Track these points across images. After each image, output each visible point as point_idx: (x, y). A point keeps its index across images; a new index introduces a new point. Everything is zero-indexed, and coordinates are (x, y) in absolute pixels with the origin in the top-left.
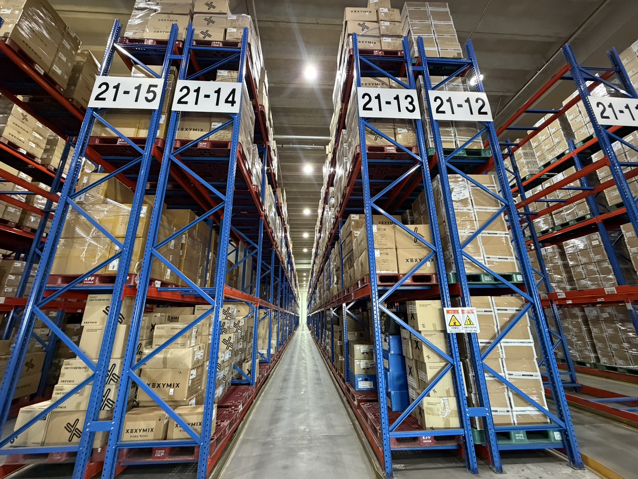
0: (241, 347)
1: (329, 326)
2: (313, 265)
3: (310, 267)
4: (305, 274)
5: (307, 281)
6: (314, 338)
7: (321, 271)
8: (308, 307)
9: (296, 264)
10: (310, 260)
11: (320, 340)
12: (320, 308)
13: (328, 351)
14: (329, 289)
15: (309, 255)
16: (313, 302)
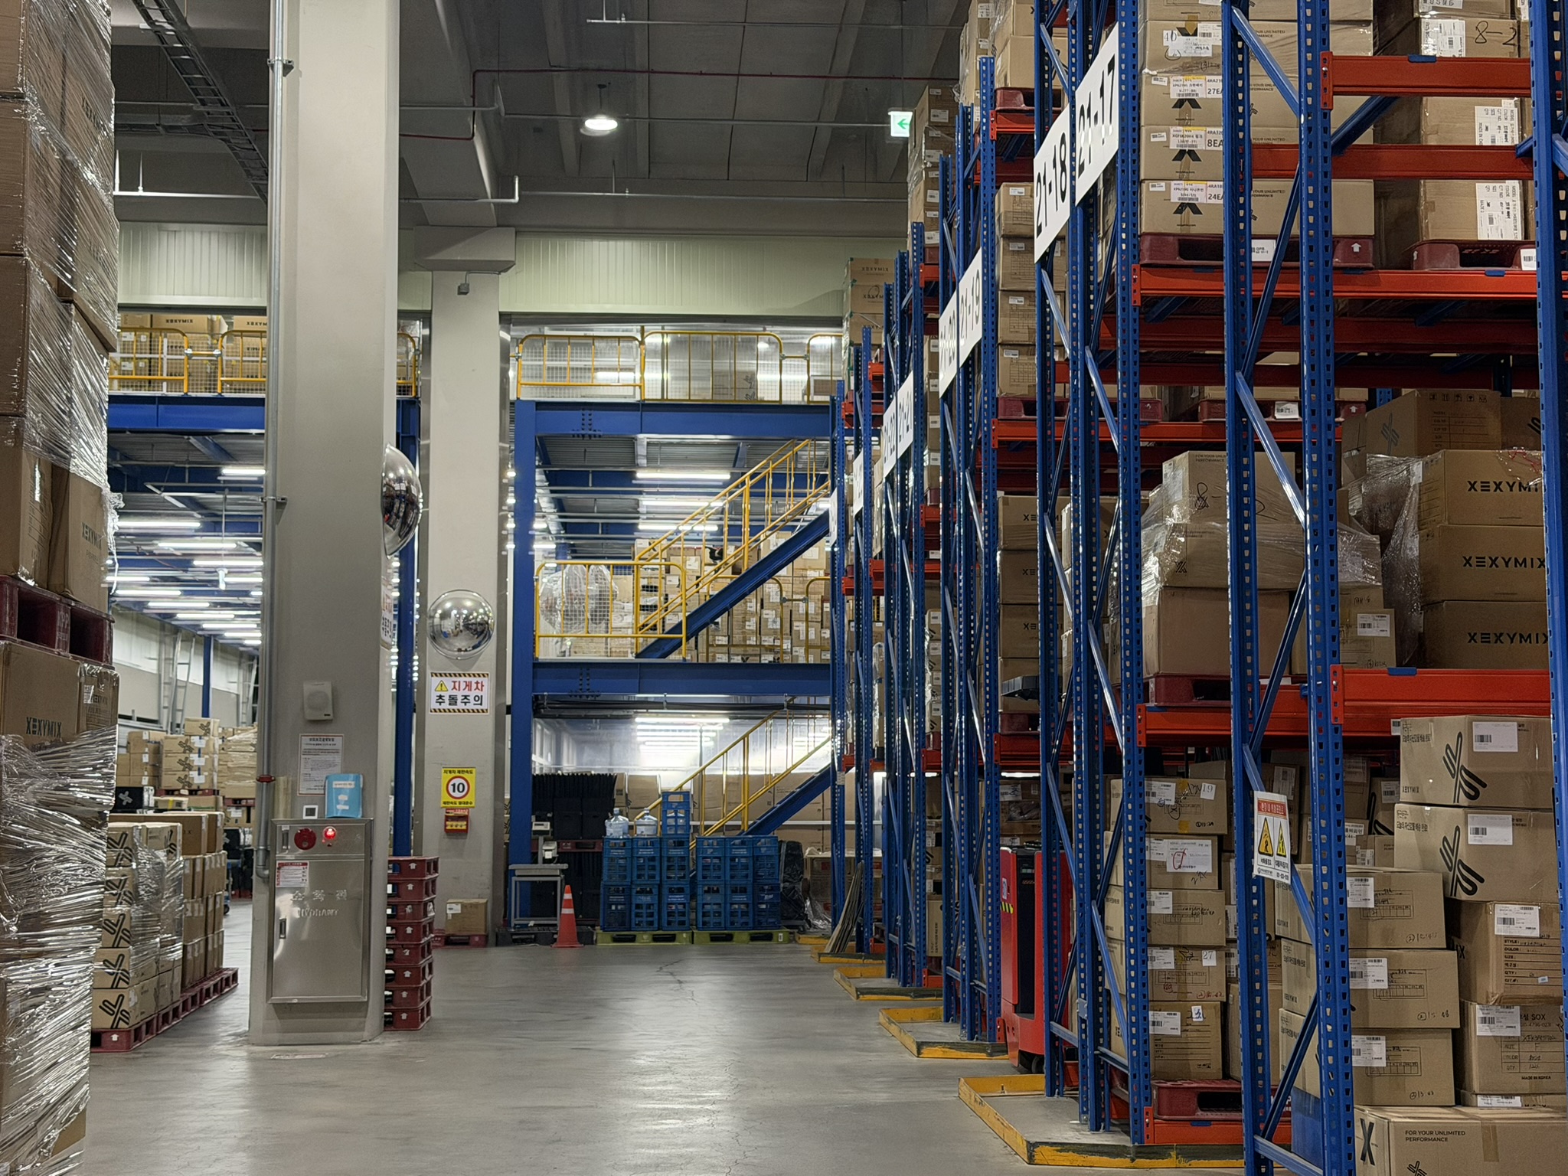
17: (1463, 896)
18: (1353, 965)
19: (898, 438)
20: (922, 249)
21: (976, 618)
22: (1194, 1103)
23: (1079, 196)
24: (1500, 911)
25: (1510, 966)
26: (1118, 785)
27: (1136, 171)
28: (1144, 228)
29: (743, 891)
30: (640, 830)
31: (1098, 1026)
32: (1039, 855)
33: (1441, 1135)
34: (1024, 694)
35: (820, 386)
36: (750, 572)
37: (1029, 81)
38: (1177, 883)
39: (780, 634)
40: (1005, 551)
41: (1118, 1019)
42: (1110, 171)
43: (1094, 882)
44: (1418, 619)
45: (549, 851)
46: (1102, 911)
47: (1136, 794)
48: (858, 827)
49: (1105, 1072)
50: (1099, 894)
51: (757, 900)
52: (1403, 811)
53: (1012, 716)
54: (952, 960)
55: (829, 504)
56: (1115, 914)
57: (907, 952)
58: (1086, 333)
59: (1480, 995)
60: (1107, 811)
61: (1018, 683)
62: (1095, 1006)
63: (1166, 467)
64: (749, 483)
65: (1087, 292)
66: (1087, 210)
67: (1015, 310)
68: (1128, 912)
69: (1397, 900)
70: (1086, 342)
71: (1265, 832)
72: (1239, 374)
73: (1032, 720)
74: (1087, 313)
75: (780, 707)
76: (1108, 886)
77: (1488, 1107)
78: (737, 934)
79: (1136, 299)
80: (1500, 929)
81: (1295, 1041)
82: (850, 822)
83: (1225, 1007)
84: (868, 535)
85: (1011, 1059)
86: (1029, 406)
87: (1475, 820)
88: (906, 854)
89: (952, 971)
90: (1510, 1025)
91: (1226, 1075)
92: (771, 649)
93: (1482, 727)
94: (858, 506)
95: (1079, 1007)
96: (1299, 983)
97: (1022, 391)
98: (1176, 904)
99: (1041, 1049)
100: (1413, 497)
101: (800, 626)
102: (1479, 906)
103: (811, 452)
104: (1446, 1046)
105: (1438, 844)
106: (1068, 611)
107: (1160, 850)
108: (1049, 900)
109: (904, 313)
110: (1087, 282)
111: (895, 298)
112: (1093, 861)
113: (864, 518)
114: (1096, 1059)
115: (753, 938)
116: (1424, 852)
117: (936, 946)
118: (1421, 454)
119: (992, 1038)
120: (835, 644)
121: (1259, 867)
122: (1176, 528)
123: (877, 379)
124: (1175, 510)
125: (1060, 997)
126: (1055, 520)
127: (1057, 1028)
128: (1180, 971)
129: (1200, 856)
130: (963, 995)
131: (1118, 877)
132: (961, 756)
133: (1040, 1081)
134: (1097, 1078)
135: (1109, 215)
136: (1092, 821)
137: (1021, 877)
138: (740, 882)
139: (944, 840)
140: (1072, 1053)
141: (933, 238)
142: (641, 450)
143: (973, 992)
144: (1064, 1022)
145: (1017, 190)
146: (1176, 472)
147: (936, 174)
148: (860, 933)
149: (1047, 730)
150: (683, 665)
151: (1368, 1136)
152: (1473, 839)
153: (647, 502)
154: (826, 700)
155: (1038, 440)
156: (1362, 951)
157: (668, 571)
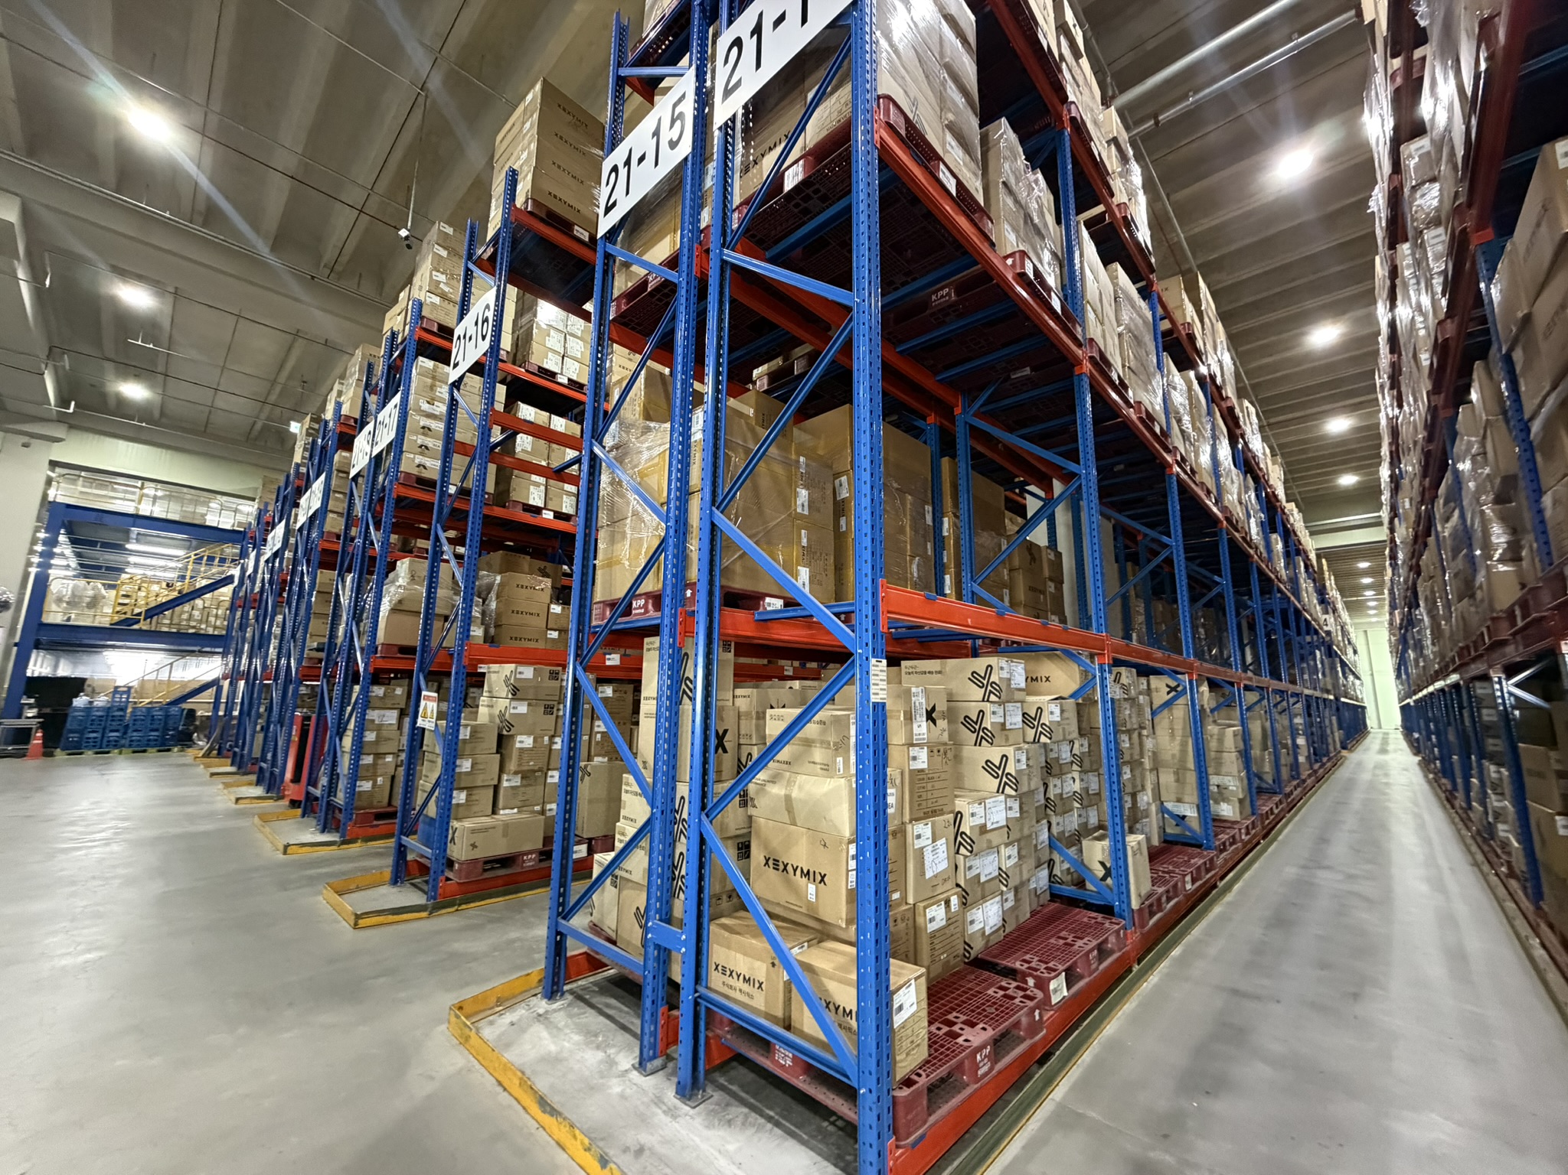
0: (1077, 787)
1: (1493, 744)
2: (1391, 522)
3: (1381, 534)
4: (1363, 565)
5: (1378, 587)
6: (1435, 783)
7: (1424, 529)
8: (1398, 676)
9: (1312, 534)
10: (1379, 507)
11: (1460, 795)
12: (1441, 674)
13: (1505, 845)
14: (1467, 590)
15: (1368, 495)
16: (1411, 654)
17: (505, 733)
18: (458, 762)
19: (274, 545)
20: (298, 473)
21: (299, 618)
22: (373, 817)
23: (374, 454)
24: (519, 738)
25: (520, 758)
26: (357, 688)
27: (401, 448)
28: (401, 469)
29: (157, 730)
30: (95, 703)
31: (332, 788)
32: (314, 716)
33: (485, 830)
34: (318, 650)
35: (240, 524)
36: (187, 594)
37: (357, 415)
38: (379, 728)
39: (200, 622)
40: (318, 592)
41: (342, 785)
42: (390, 445)
43: (339, 727)
44: (492, 631)
45: (32, 712)
46: (341, 740)
47: (365, 691)
48: (227, 703)
49: (331, 807)
50: (341, 733)
51: (165, 733)
52: (484, 700)
53: (310, 659)
54: (263, 759)
55: (236, 572)
56: (347, 742)
57: (242, 756)
58: (370, 507)
59: (507, 769)
60: (350, 698)
61: (315, 645)
62: (330, 782)
63: (398, 563)
64: (193, 557)
65: (372, 492)
66: (377, 460)
67: (337, 499)
68: (353, 740)
69: (479, 735)
70: (369, 510)
71: (425, 708)
72: (439, 525)
73: (320, 661)
74: (371, 500)
75: (193, 651)
76: (345, 729)
77: (505, 814)
78: (150, 750)
79: (394, 495)
80: (518, 745)
81: (426, 795)
82: (223, 700)
83: (393, 778)
84: (254, 583)
85: (285, 802)
86: (338, 537)
87: (514, 704)
88: (249, 714)
89: (264, 765)
90: (517, 781)
91: (390, 804)
92: (194, 627)
93: (521, 669)
94: (250, 571)
95: (324, 781)
96: (431, 770)
97: (336, 530)
98: (378, 736)
99: (302, 798)
100: (496, 588)
101: (212, 619)
102: (512, 736)
103: (231, 550)
104: (491, 792)
105: (498, 713)
106: (344, 618)
107: (373, 715)
108: (316, 736)
109: (285, 497)
110: (373, 488)
111: (282, 490)
112: (340, 719)
113: (253, 579)
114: (328, 803)
115: (159, 751)
116: (491, 716)
117: (257, 753)
118: (500, 573)
119: (278, 793)
120: (229, 628)
121: (420, 723)
122: (400, 586)
123: (268, 523)
124: (400, 580)
125: (314, 776)
126: (344, 581)
127: (311, 789)
128: (375, 765)
129: (392, 717)
130: (267, 775)
131: (351, 725)
132: (282, 674)
133: (299, 811)
134: (327, 809)
135: (388, 462)
136: (342, 702)
137: (303, 725)
138: (155, 726)
139: (270, 709)
140: (316, 799)
141: (303, 470)
142: (133, 536)
143: (272, 773)
144: (315, 786)
145: (345, 454)
146: (403, 566)
147: (309, 446)
148: (220, 748)
149: (326, 664)
150: (140, 630)
151: (454, 833)
152: (512, 711)
153: (132, 559)
154: (221, 650)
155: (340, 550)
156: (462, 757)
157: (139, 589)
